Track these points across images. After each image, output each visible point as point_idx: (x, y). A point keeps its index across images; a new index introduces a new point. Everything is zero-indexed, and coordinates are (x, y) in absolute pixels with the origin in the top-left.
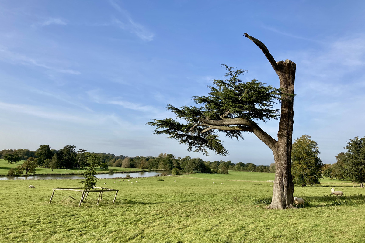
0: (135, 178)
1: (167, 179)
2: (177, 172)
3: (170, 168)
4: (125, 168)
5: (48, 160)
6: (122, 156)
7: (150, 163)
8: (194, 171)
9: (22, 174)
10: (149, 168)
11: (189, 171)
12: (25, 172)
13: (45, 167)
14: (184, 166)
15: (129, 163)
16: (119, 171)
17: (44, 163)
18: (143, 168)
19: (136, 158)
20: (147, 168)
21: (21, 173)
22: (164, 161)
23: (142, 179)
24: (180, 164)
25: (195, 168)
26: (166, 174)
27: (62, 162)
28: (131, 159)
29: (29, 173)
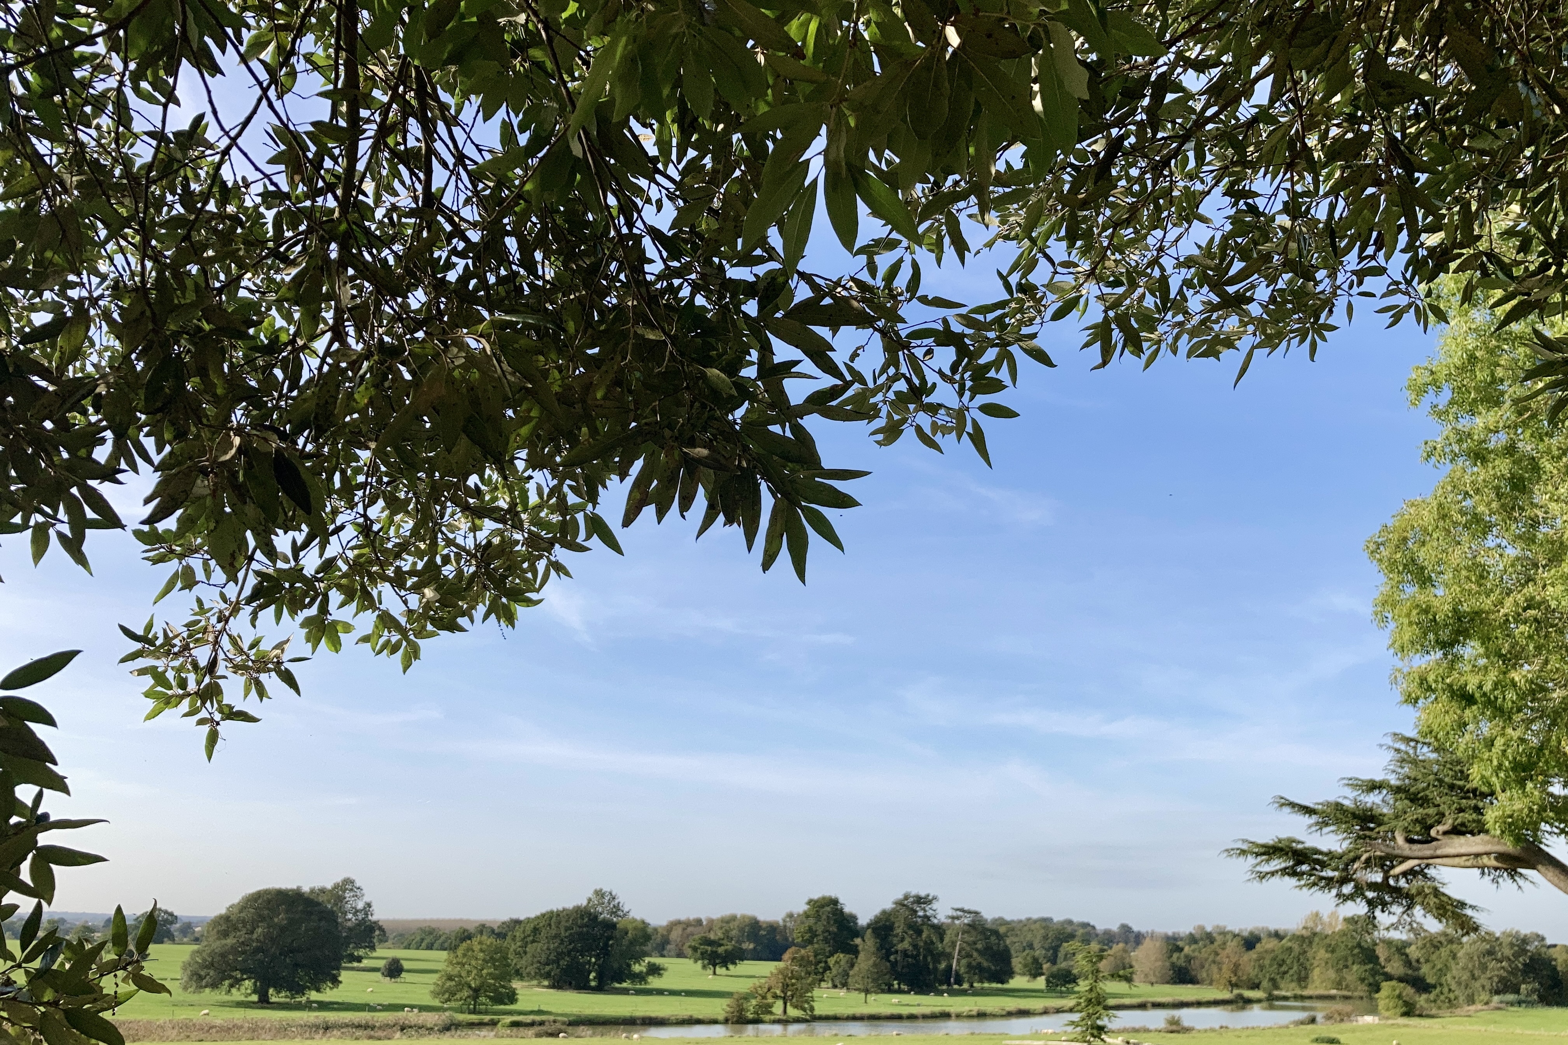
0: (1206, 1031)
1: (1358, 1034)
2: (1406, 1003)
3: (1370, 985)
4: (1152, 984)
5: (842, 955)
6: (1126, 929)
7: (1267, 962)
8: (1496, 998)
9: (771, 1013)
10: (1265, 984)
11: (1471, 1000)
12: (778, 1008)
13: (835, 987)
14: (1442, 972)
15: (1168, 964)
16: (1127, 1001)
17: (828, 968)
18: (1233, 985)
19: (1192, 939)
20: (1256, 986)
21: (767, 1009)
22: (1331, 949)
23: (1237, 1033)
24: (1418, 961)
25: (1502, 979)
26: (1349, 1015)
27: (894, 964)
28: (1173, 944)
29: (793, 1012)
